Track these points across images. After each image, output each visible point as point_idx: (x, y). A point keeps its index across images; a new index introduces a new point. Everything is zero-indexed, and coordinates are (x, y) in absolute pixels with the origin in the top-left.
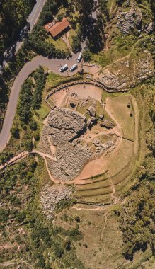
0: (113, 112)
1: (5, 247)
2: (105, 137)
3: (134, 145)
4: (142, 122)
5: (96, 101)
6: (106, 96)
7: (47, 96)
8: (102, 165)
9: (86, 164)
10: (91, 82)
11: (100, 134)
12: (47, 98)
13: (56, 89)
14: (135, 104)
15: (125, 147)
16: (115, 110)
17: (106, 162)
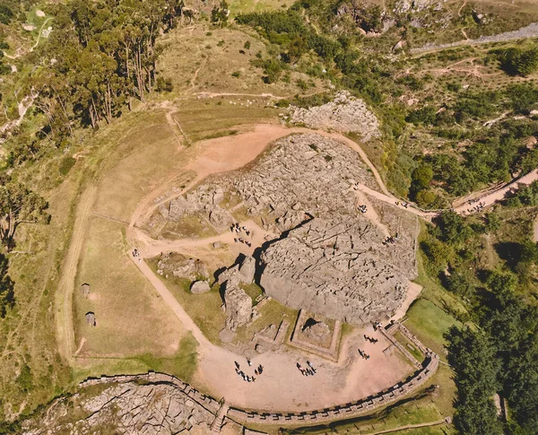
0: (155, 301)
1: (444, 70)
2: (189, 231)
3: (94, 206)
4: (49, 273)
5: (219, 343)
6: (178, 358)
7: (432, 367)
8: (202, 159)
9: (255, 162)
10: (241, 417)
11: (205, 242)
12: (427, 362)
13: (398, 396)
14: (64, 329)
15: (124, 200)
16: (147, 308)
17: (190, 166)
